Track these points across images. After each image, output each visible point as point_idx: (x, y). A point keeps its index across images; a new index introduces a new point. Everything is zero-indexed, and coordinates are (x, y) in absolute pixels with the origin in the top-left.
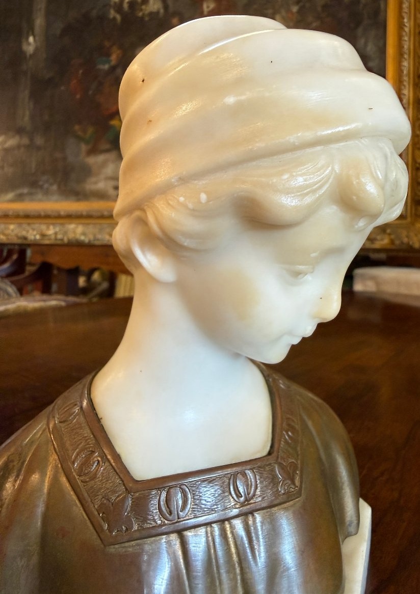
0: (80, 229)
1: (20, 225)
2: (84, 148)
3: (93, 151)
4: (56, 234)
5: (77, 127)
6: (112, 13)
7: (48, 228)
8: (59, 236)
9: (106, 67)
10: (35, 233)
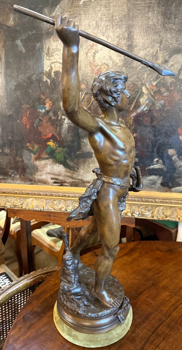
2: (33, 156)
3: (39, 158)
5: (28, 144)
6: (45, 79)
9: (43, 111)
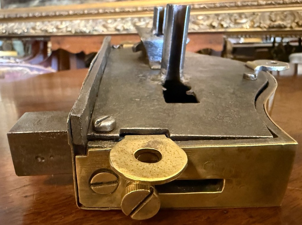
0: (83, 23)
1: (43, 22)
4: (67, 27)
7: (61, 24)
8: (69, 29)
10: (53, 27)
